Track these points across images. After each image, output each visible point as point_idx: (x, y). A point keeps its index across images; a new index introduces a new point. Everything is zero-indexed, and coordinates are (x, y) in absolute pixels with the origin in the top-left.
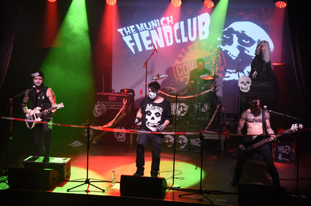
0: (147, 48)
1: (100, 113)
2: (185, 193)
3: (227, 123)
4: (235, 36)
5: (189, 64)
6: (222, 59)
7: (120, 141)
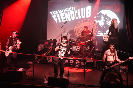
1: (41, 49)
2: (77, 86)
4: (102, 16)
5: (82, 28)
6: (96, 27)
7: (50, 62)
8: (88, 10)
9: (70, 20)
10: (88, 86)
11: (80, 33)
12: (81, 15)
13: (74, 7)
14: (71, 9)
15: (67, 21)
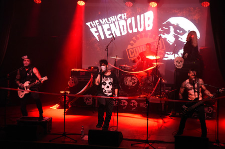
0: (108, 37)
1: (74, 84)
2: (136, 142)
3: (166, 91)
4: (171, 27)
5: (138, 48)
6: (163, 45)
7: (88, 104)
8: (149, 18)
9: (118, 35)
10: (153, 142)
11: (136, 55)
12: (136, 27)
14: (121, 18)
15: (115, 37)
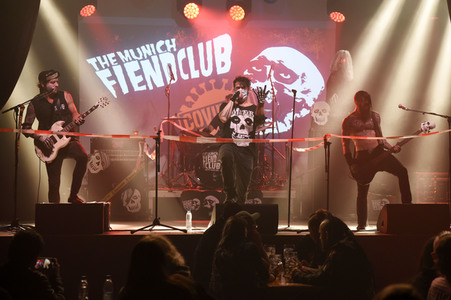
0: (137, 88)
4: (269, 67)
5: (203, 111)
7: (133, 211)
9: (160, 84)
12: (197, 67)
13: (173, 40)
15: (151, 88)
